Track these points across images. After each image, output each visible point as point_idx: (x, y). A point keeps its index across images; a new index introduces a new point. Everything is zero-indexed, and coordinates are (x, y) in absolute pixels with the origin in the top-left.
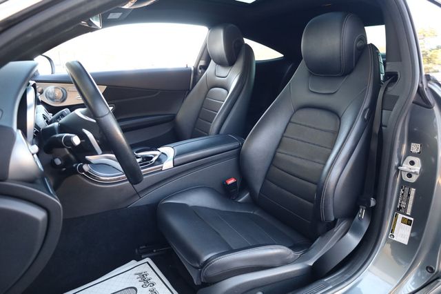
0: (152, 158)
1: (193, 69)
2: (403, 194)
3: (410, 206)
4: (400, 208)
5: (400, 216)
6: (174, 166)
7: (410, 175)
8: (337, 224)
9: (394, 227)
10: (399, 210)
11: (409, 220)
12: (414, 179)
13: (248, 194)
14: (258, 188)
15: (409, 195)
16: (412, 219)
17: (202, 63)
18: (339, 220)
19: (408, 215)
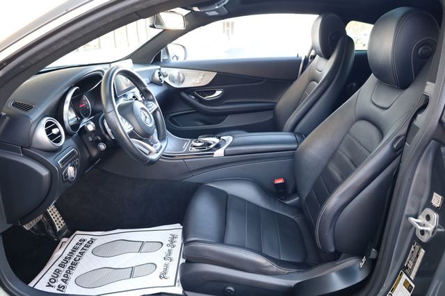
0: (210, 144)
1: (303, 59)
2: (413, 252)
3: (415, 269)
4: (407, 267)
5: (404, 277)
6: (225, 155)
7: (422, 232)
8: (341, 259)
9: (396, 286)
10: (404, 268)
11: (410, 285)
12: (425, 239)
13: (298, 198)
14: (305, 194)
15: (418, 256)
16: (413, 286)
17: (313, 53)
18: (343, 255)
19: (410, 279)
